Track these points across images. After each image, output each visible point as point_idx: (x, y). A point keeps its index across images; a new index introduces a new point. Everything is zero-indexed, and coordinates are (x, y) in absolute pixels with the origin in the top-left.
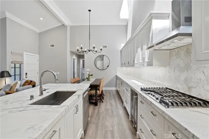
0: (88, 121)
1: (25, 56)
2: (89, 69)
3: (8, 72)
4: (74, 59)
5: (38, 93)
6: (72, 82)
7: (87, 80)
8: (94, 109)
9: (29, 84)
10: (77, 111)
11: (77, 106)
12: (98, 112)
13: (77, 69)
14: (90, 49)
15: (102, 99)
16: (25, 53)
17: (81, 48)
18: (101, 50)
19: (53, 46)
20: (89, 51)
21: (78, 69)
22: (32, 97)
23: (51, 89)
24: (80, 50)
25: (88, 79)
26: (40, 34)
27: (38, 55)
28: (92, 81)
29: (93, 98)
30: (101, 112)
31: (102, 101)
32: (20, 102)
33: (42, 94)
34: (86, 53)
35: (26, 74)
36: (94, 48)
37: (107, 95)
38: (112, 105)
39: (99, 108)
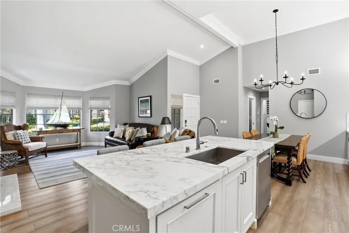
0: (268, 206)
1: (184, 98)
2: (276, 117)
3: (168, 118)
4: (250, 99)
5: (195, 146)
6: (245, 137)
7: (272, 136)
8: (282, 190)
9: (188, 135)
10: (243, 181)
11: (244, 173)
12: (291, 198)
13: (257, 115)
14: (279, 80)
15: (303, 175)
16: (184, 95)
17: (261, 81)
18: (303, 79)
19: (217, 81)
20: (277, 84)
21: (259, 116)
22: (188, 149)
23: (211, 143)
24: (259, 83)
25: (274, 134)
26: (201, 68)
27: (199, 97)
28: (281, 138)
29: (284, 170)
30: (297, 200)
31: (303, 180)
32: (177, 153)
33: (198, 147)
34: (272, 87)
35: (186, 121)
36: (286, 77)
37: (319, 171)
38: (327, 194)
39: (294, 192)
